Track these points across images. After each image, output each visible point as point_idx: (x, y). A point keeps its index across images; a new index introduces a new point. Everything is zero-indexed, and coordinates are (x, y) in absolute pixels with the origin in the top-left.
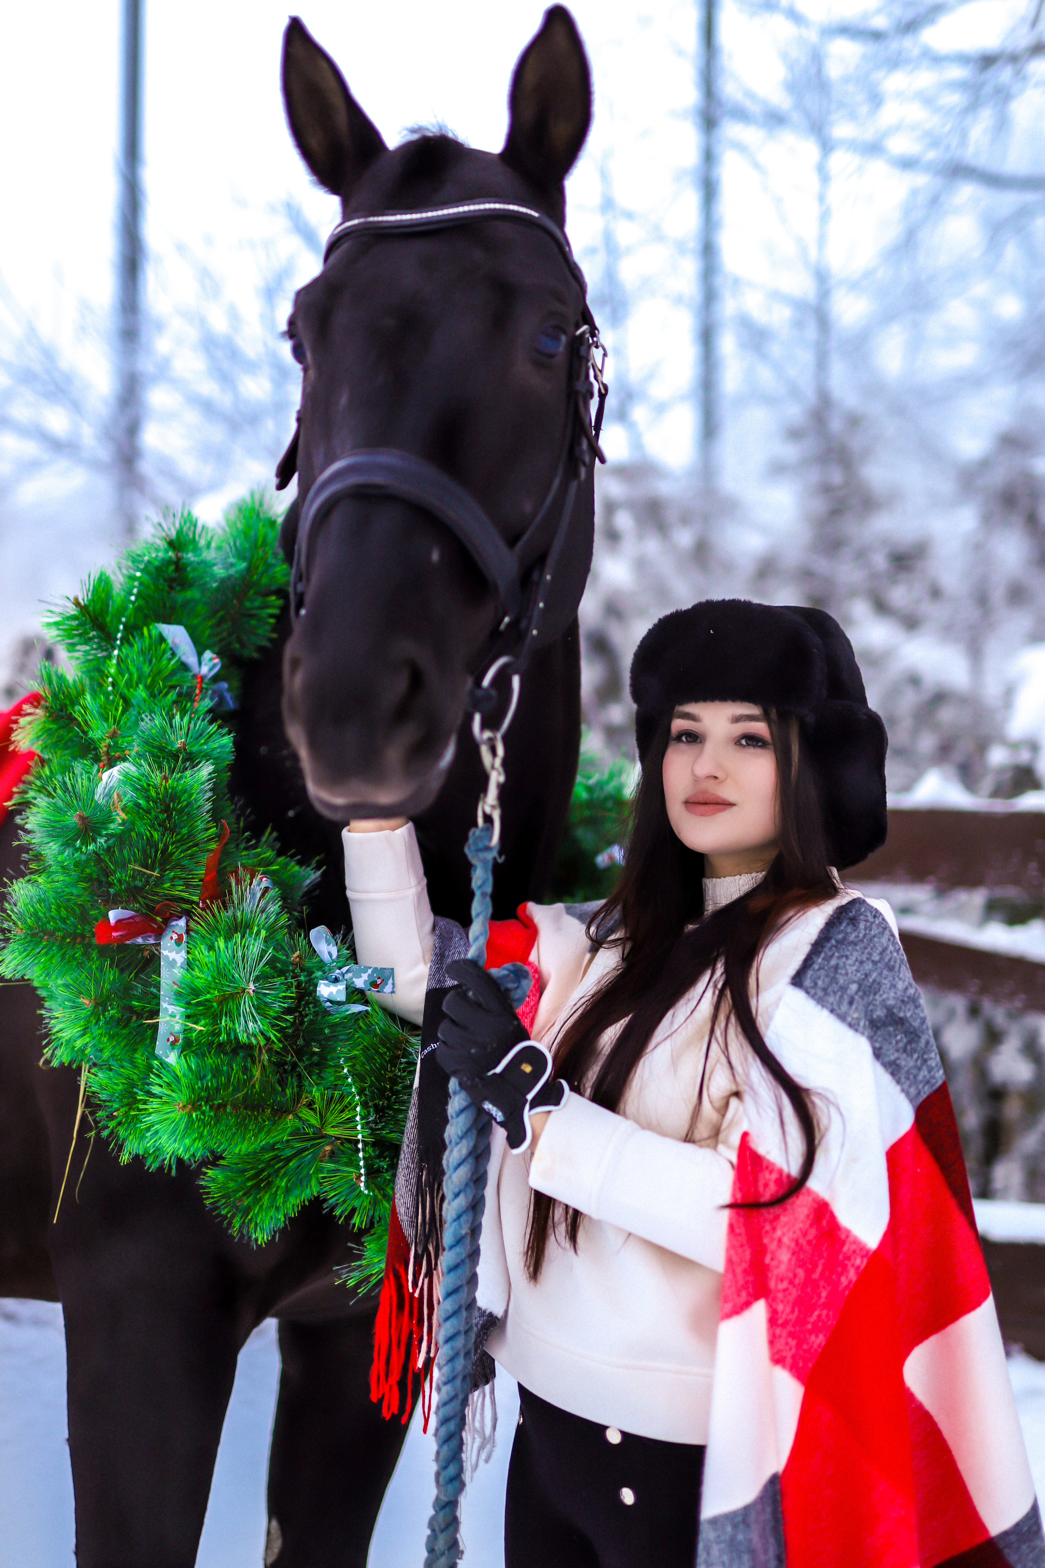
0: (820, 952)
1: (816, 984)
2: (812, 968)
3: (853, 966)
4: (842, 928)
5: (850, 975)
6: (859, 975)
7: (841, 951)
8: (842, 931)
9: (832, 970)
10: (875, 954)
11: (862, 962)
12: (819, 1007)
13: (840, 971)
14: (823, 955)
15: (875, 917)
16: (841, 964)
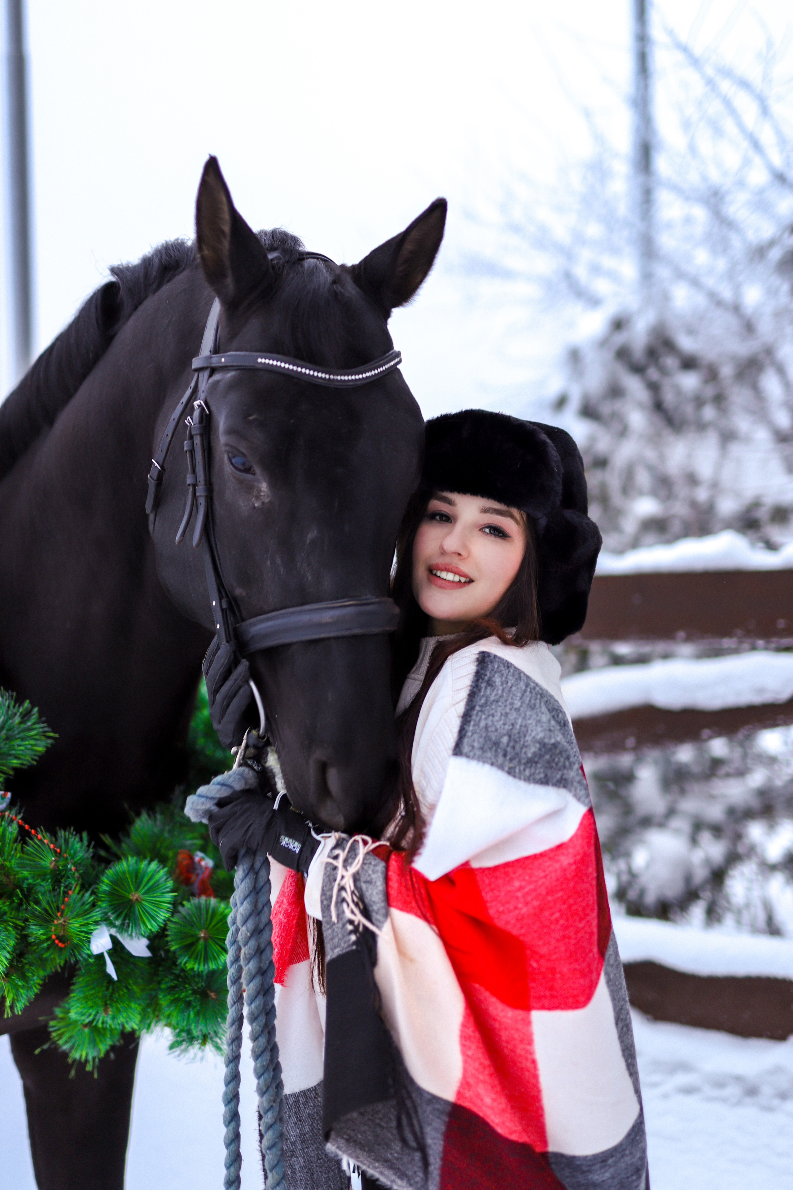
0: (470, 722)
1: (473, 747)
2: (466, 737)
3: (500, 720)
4: (482, 694)
5: (499, 730)
6: (506, 727)
7: (486, 712)
8: (483, 696)
9: (484, 730)
10: (516, 702)
11: (507, 714)
12: (481, 764)
13: (490, 729)
14: (472, 723)
15: (508, 667)
16: (490, 723)
